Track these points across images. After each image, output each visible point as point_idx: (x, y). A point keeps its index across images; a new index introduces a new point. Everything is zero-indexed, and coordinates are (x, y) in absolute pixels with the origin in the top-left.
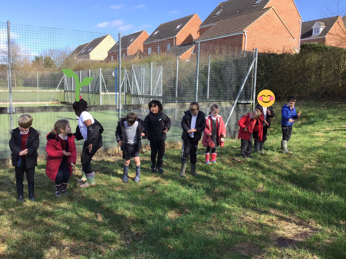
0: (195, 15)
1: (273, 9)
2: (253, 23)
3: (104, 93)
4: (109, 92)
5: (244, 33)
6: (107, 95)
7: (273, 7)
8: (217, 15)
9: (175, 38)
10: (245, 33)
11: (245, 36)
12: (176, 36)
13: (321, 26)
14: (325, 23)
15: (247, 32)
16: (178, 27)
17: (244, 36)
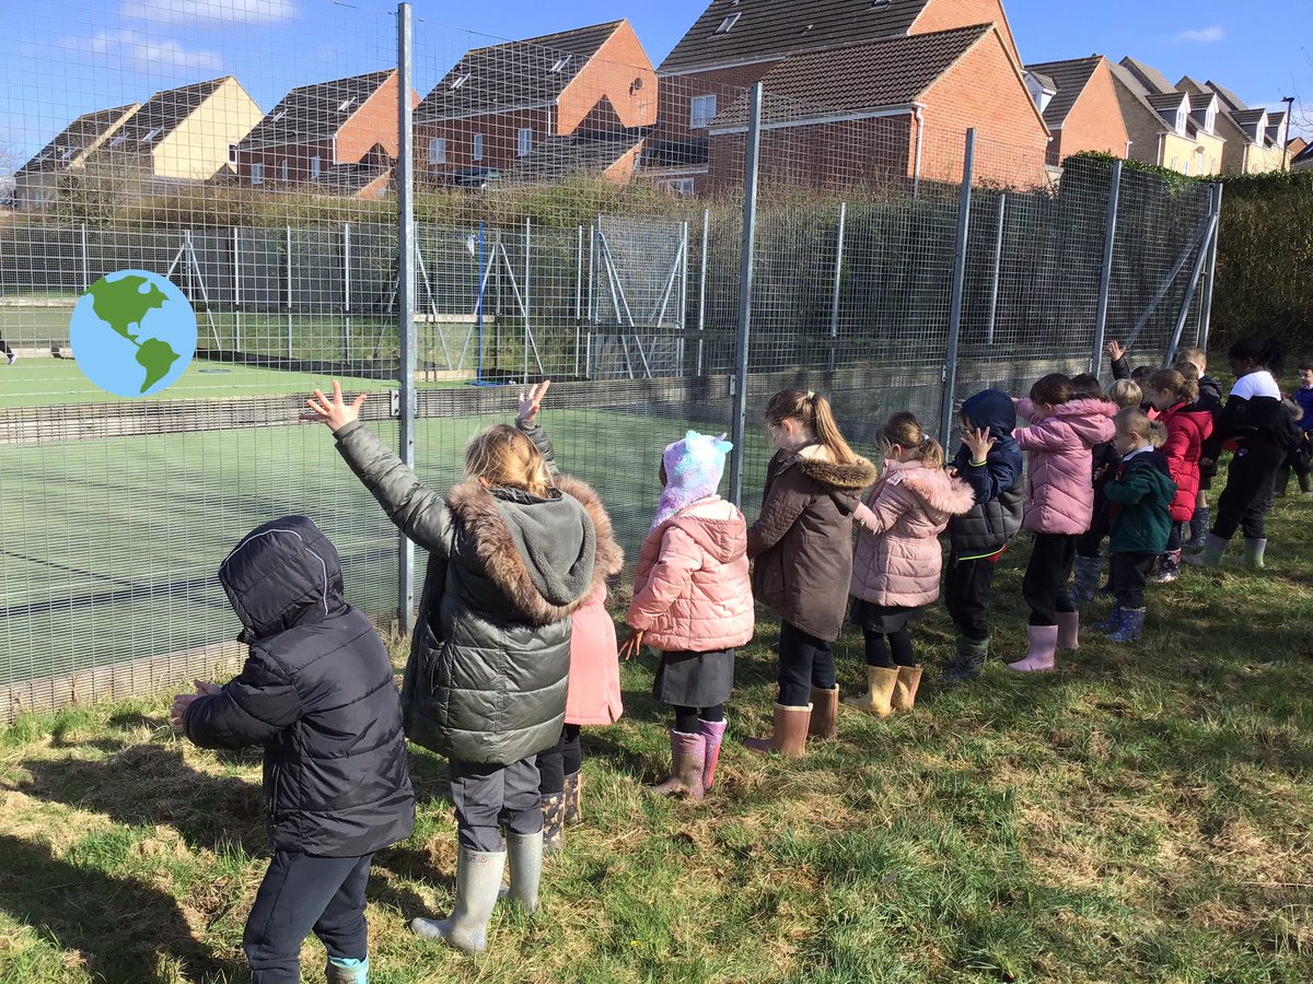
0: (623, 23)
1: (995, 30)
2: (940, 78)
3: (425, 316)
4: (442, 310)
5: (915, 109)
6: (432, 323)
7: (995, 25)
8: (725, 32)
9: (554, 108)
10: (919, 109)
11: (917, 120)
12: (557, 100)
13: (1045, 90)
14: (1054, 81)
15: (923, 108)
16: (557, 67)
17: (913, 120)
